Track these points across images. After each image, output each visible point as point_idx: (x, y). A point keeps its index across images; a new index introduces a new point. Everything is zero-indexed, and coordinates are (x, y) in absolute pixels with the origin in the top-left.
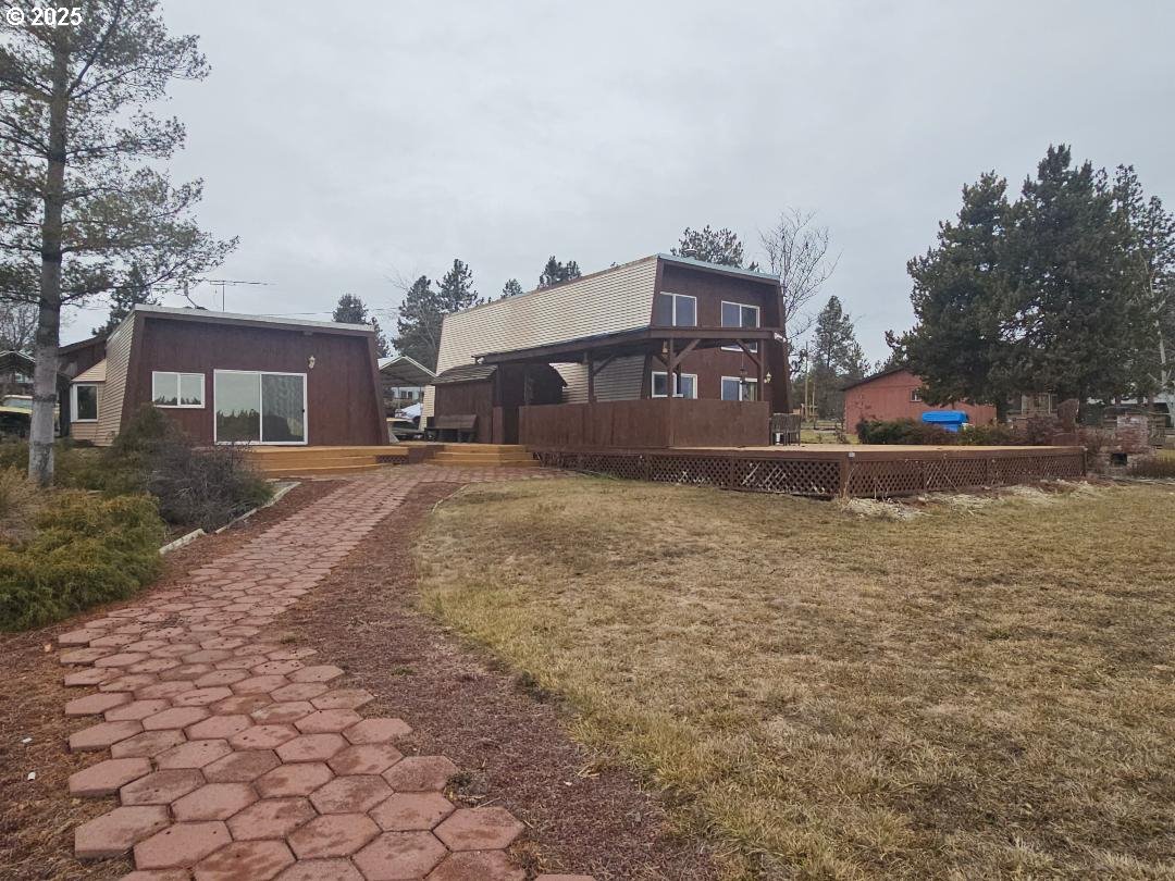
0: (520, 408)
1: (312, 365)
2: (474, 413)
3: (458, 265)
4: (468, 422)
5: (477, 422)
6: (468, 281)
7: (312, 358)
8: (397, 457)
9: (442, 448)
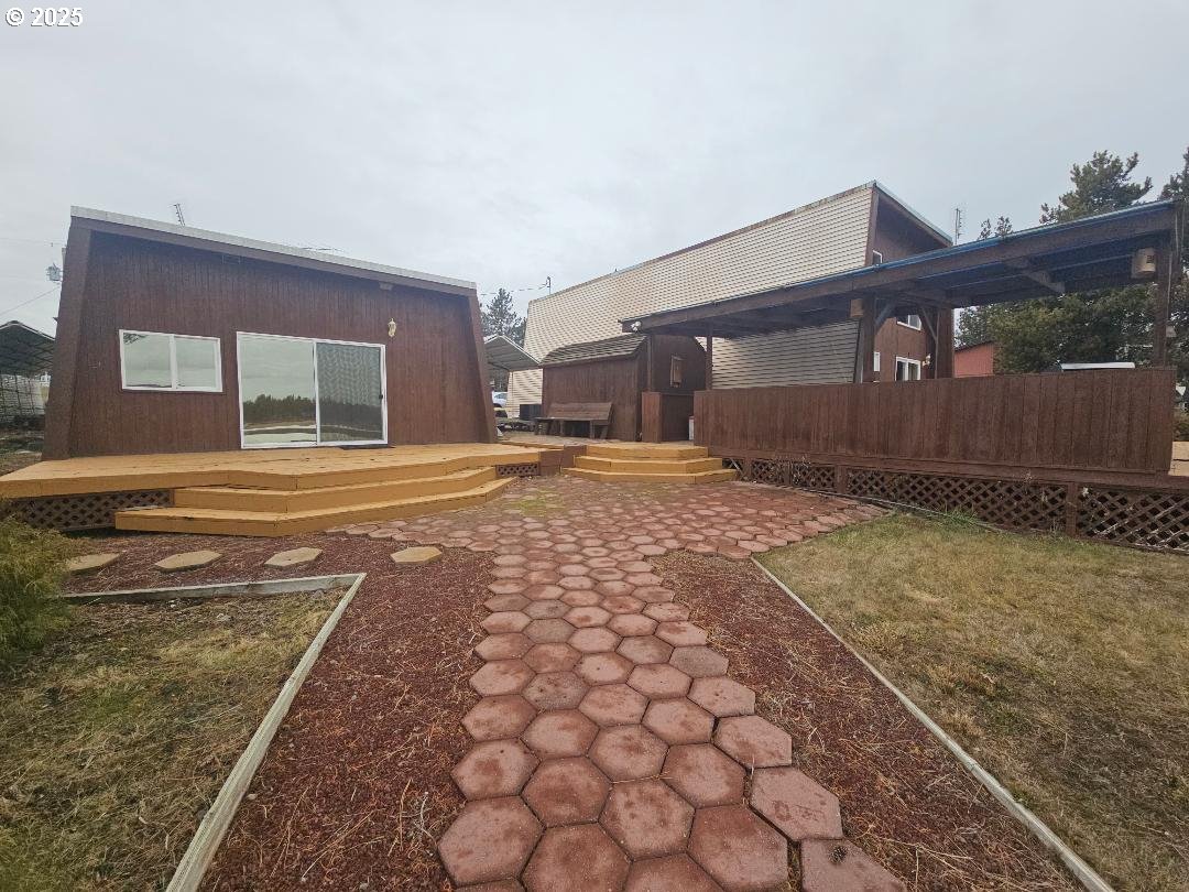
0: (697, 394)
1: (392, 333)
2: (605, 400)
3: (502, 292)
4: (599, 412)
5: (613, 410)
6: (509, 305)
7: (392, 323)
8: (524, 466)
9: (583, 450)
